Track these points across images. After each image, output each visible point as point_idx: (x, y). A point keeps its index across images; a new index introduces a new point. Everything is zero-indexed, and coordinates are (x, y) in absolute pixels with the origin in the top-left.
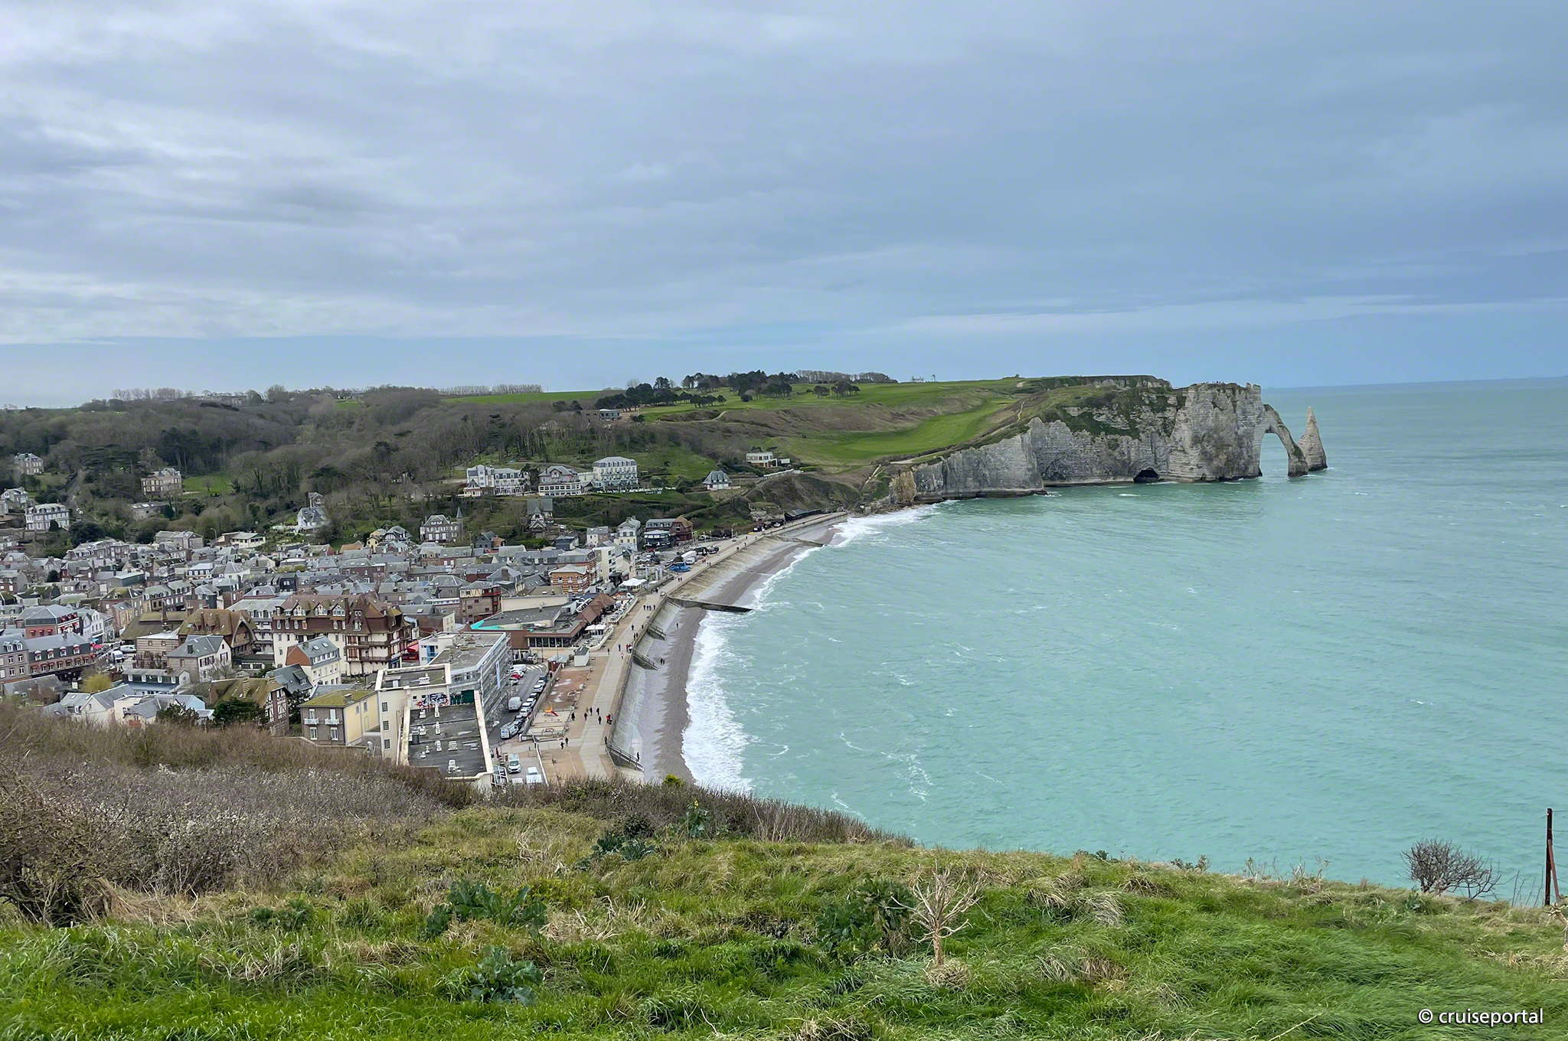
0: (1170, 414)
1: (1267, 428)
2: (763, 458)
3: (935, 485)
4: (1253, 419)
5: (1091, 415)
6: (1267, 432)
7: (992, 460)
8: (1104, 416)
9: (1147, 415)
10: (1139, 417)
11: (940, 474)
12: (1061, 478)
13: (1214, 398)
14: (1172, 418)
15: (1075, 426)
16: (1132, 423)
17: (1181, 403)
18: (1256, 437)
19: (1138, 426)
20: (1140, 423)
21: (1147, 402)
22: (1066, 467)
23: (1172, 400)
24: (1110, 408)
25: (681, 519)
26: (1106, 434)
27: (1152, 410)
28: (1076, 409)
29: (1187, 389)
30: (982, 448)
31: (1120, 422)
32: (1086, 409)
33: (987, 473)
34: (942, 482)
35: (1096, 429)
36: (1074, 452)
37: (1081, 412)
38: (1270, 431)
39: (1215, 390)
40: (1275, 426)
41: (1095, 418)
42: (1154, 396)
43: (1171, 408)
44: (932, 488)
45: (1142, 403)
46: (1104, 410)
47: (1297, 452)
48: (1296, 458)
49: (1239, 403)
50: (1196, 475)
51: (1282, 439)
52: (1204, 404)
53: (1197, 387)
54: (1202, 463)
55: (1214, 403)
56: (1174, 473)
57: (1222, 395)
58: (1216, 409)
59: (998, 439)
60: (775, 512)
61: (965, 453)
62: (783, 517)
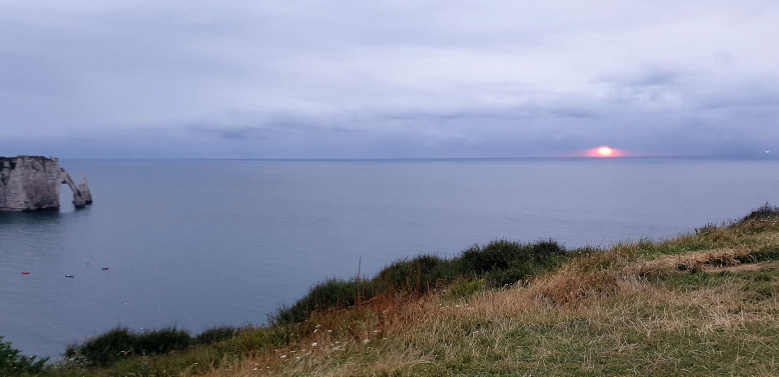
0: (5, 172)
1: (62, 180)
4: (55, 175)
6: (62, 183)
13: (33, 164)
14: (6, 175)
17: (13, 166)
18: (57, 186)
23: (7, 164)
29: (16, 158)
38: (64, 182)
39: (33, 160)
40: (67, 180)
43: (7, 170)
47: (79, 194)
48: (78, 197)
49: (47, 167)
50: (24, 207)
51: (71, 186)
52: (27, 167)
53: (23, 158)
54: (27, 200)
55: (33, 167)
56: (10, 206)
57: (37, 163)
58: (34, 170)
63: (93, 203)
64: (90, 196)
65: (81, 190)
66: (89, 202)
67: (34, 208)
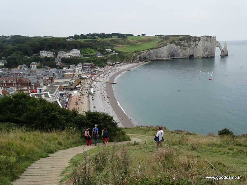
0: (197, 42)
1: (217, 45)
2: (109, 50)
4: (214, 44)
5: (180, 42)
6: (217, 47)
7: (159, 52)
8: (183, 43)
9: (192, 43)
11: (148, 55)
12: (173, 56)
13: (206, 39)
14: (197, 43)
15: (177, 45)
16: (189, 44)
17: (199, 40)
18: (215, 48)
22: (174, 54)
23: (197, 39)
25: (92, 63)
26: (183, 47)
27: (193, 41)
28: (177, 41)
29: (201, 37)
30: (157, 49)
31: (186, 44)
32: (179, 41)
33: (158, 55)
34: (148, 57)
35: (181, 45)
36: (176, 51)
38: (218, 46)
40: (219, 45)
42: (194, 39)
43: (197, 41)
44: (146, 58)
45: (191, 40)
46: (183, 41)
47: (223, 51)
48: (223, 53)
49: (212, 40)
50: (202, 56)
51: (220, 48)
52: (204, 40)
53: (203, 37)
54: (203, 53)
56: (197, 56)
57: (208, 38)
58: (207, 42)
59: (160, 47)
60: (113, 62)
61: (154, 50)
62: (115, 63)
63: (228, 56)
64: (227, 53)
65: (224, 50)
66: (227, 55)
67: (206, 56)
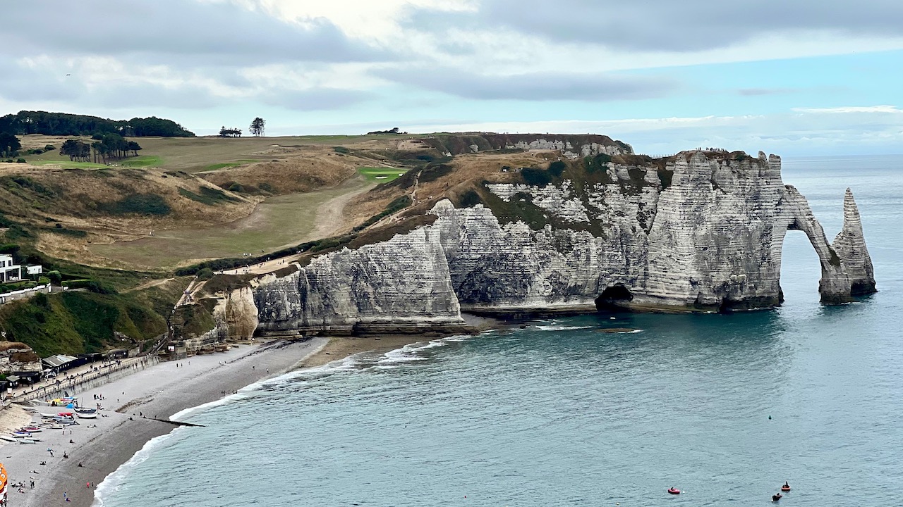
0: (648, 196)
1: (786, 220)
3: (288, 309)
4: (769, 206)
5: (529, 197)
6: (791, 227)
7: (378, 269)
8: (549, 200)
9: (614, 199)
10: (602, 202)
11: (296, 292)
12: (485, 300)
13: (713, 174)
14: (650, 205)
15: (506, 213)
16: (592, 211)
17: (665, 180)
19: (600, 217)
20: (603, 212)
21: (615, 178)
22: (491, 282)
23: (651, 175)
24: (558, 187)
26: (553, 229)
27: (623, 191)
28: (506, 186)
29: (672, 160)
30: (361, 250)
31: (573, 209)
32: (522, 188)
33: (370, 290)
34: (298, 306)
35: (536, 218)
36: (504, 257)
37: (513, 192)
38: (794, 226)
39: (714, 162)
40: (803, 219)
41: (534, 201)
42: (624, 171)
43: (652, 191)
44: (283, 315)
45: (607, 180)
46: (550, 188)
47: (833, 261)
48: (833, 270)
49: (750, 182)
50: (688, 294)
51: (811, 238)
52: (698, 183)
53: (689, 156)
54: (698, 276)
55: (712, 181)
56: (656, 292)
57: (727, 171)
58: (717, 191)
59: (386, 234)
60: (24, 359)
61: (337, 259)
62: (38, 367)
65: (842, 253)
66: (866, 288)
67: (715, 299)
